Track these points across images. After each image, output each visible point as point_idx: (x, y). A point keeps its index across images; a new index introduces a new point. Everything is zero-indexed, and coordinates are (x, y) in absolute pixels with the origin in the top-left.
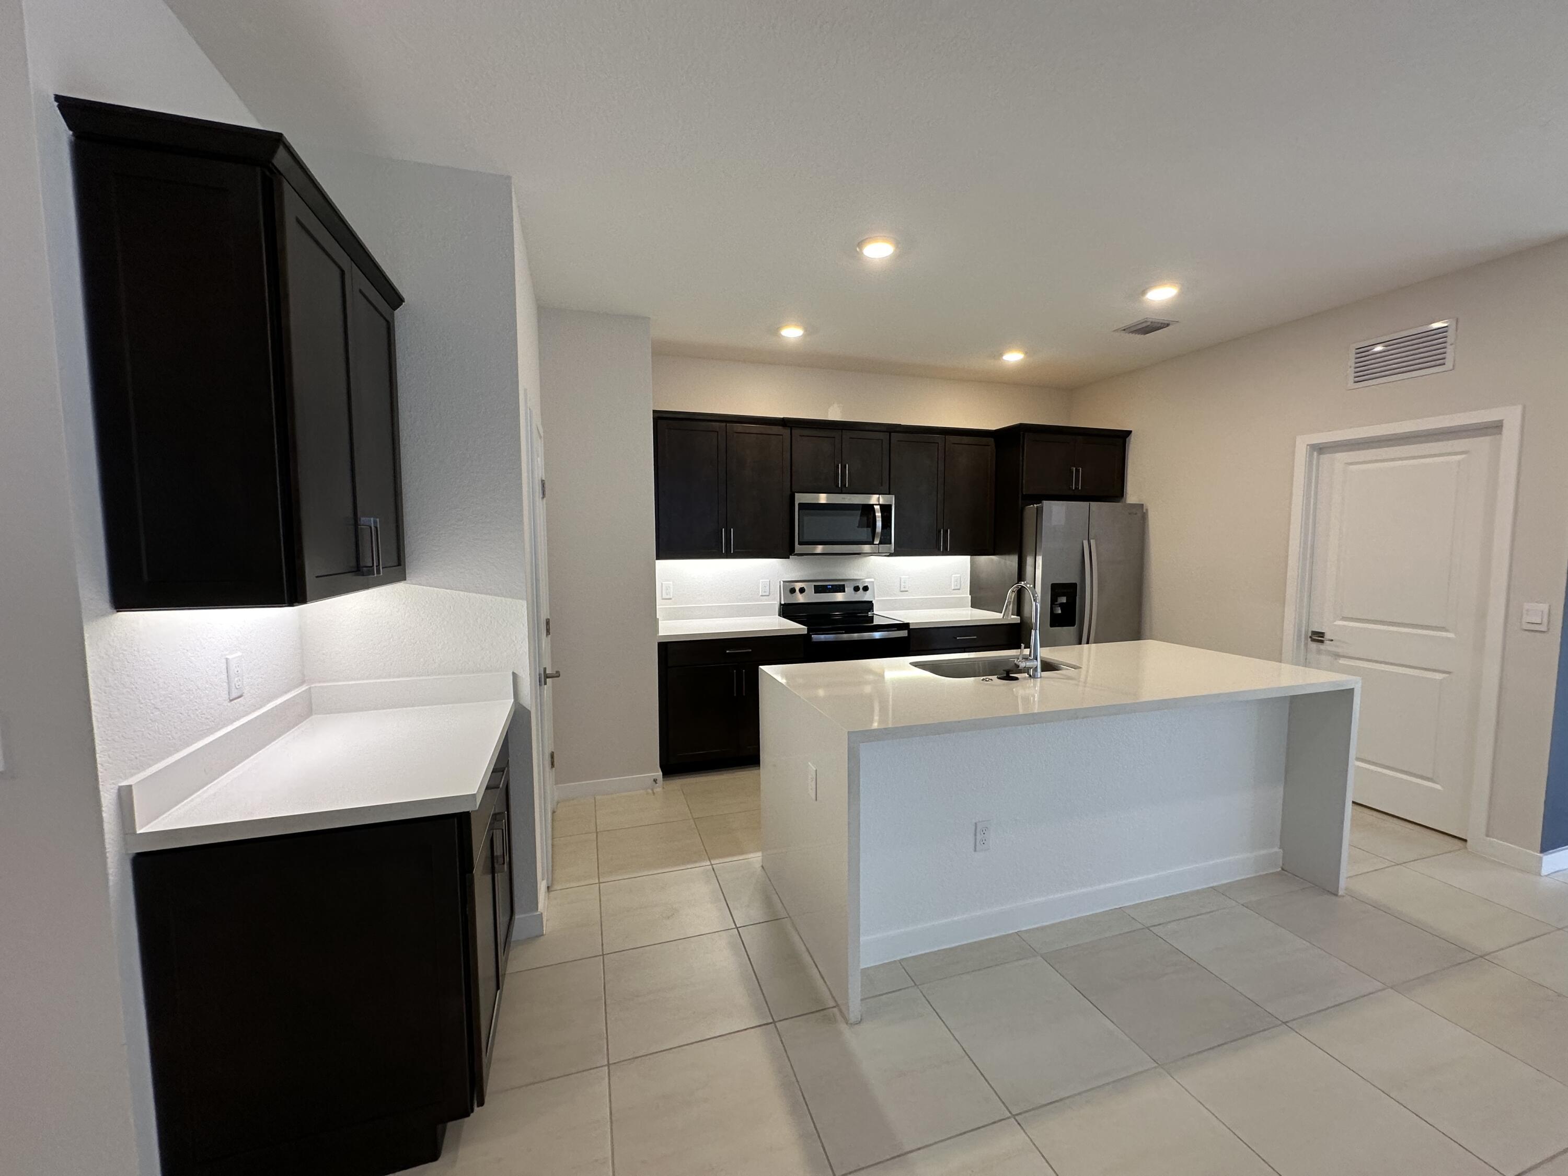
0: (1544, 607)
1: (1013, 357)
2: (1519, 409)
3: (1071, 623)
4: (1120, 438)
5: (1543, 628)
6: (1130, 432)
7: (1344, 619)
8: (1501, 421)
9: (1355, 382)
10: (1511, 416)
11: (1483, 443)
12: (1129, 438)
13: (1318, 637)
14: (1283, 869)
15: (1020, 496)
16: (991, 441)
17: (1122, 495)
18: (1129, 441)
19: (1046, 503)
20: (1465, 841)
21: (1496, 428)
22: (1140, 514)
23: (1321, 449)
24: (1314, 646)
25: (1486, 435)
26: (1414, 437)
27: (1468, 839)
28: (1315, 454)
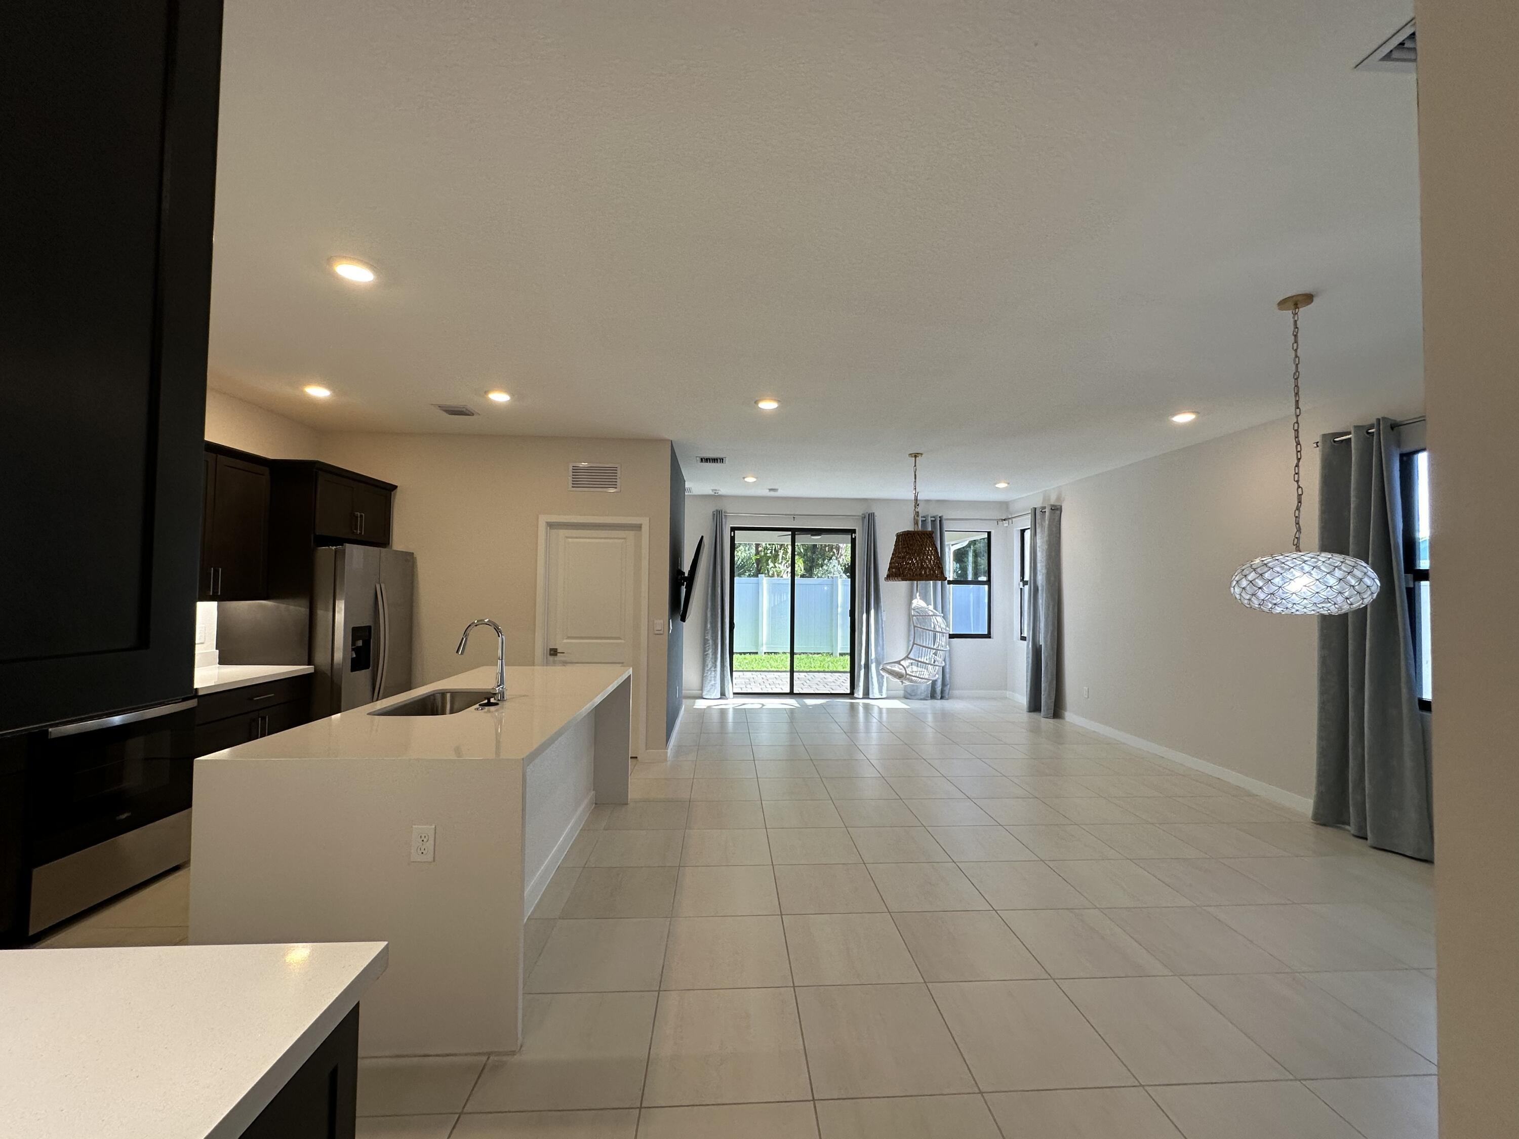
0: (662, 621)
1: (318, 392)
2: (648, 519)
3: (366, 666)
4: (386, 491)
5: (661, 632)
6: (396, 487)
7: (569, 638)
8: (641, 525)
9: (573, 487)
10: (645, 522)
11: (630, 534)
12: (394, 492)
13: (554, 652)
14: (596, 804)
15: (312, 536)
16: (266, 470)
17: (389, 544)
18: (395, 495)
19: (348, 546)
20: (636, 758)
21: (638, 527)
22: (408, 559)
23: (551, 525)
24: (551, 658)
25: (632, 530)
26: (603, 526)
27: (638, 756)
28: (549, 528)
